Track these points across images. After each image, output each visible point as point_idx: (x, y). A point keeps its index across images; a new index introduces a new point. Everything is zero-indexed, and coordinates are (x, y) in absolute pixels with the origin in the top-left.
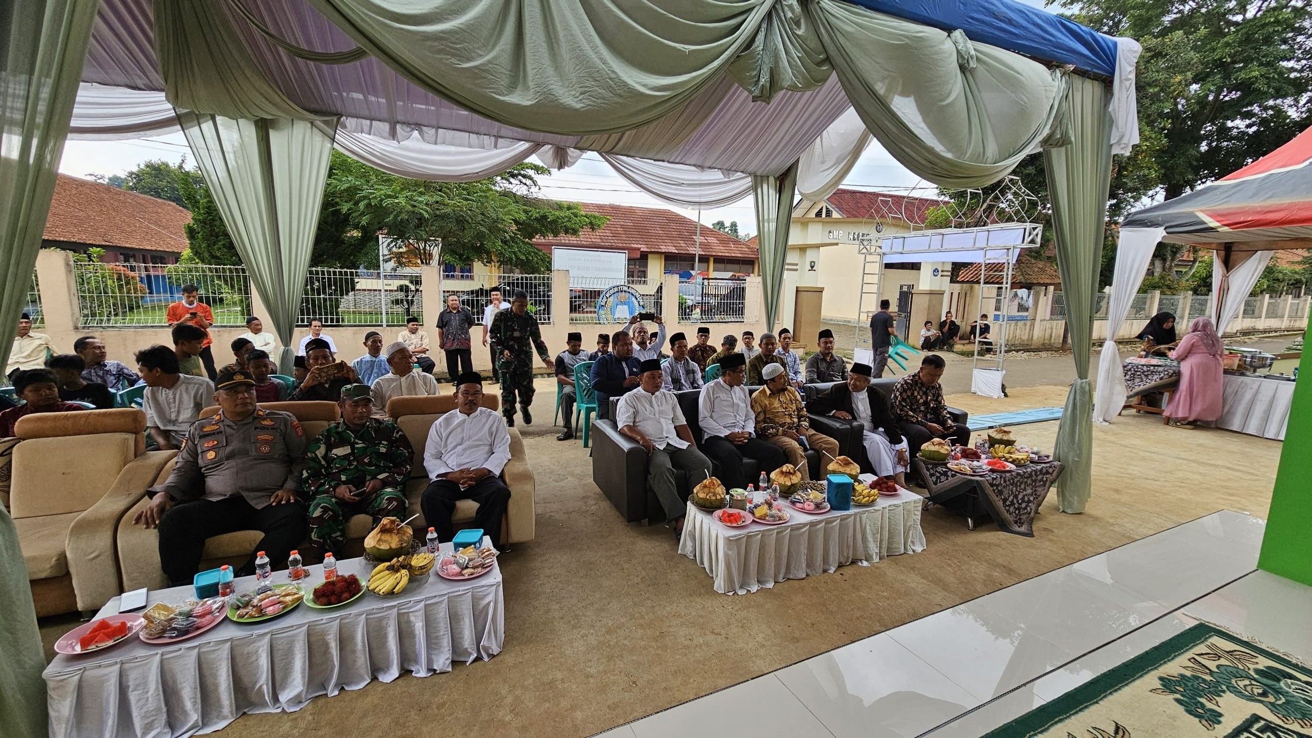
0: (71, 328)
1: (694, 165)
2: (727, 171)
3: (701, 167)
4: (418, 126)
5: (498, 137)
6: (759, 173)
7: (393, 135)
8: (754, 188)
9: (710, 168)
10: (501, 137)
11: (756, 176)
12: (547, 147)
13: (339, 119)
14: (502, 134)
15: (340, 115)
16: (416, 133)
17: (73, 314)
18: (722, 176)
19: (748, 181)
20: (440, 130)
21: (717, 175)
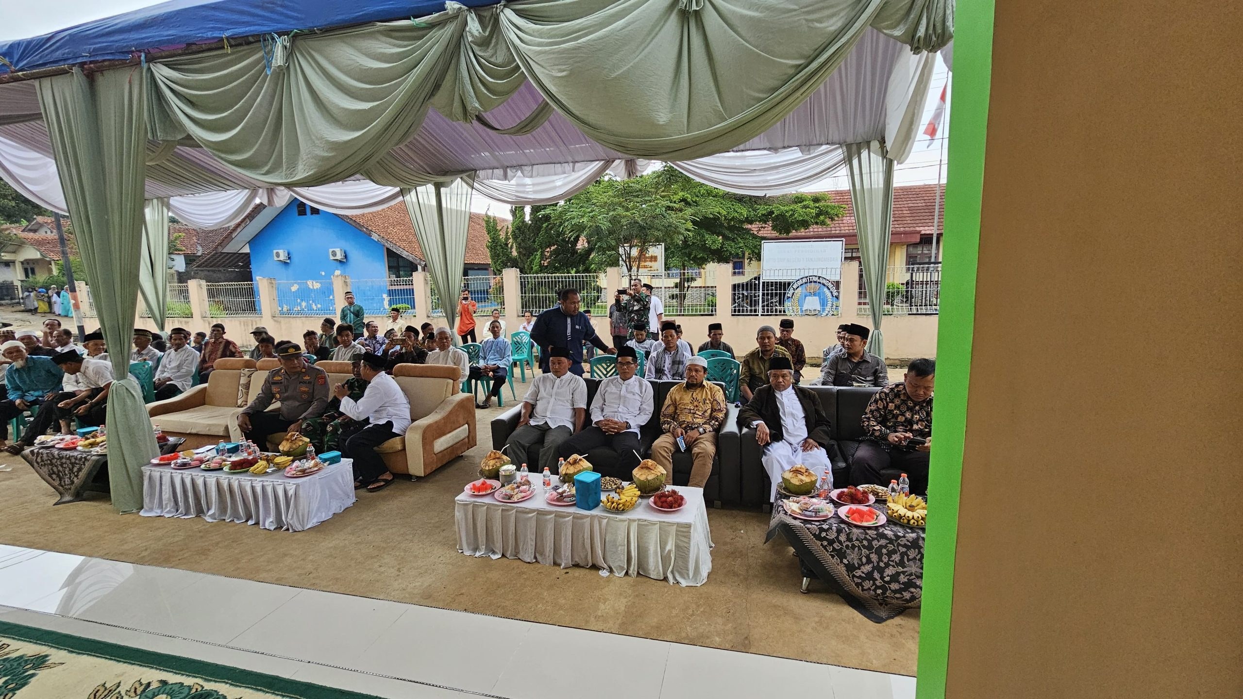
0: (426, 316)
1: (765, 149)
2: (806, 146)
3: (774, 149)
4: (520, 166)
5: (574, 162)
6: (850, 140)
7: (505, 177)
8: (848, 160)
9: (784, 148)
10: (577, 162)
11: (849, 146)
12: (617, 162)
13: (476, 172)
14: (577, 160)
15: (476, 170)
16: (519, 173)
17: (427, 309)
18: (800, 154)
19: (839, 154)
20: (535, 167)
21: (795, 154)
